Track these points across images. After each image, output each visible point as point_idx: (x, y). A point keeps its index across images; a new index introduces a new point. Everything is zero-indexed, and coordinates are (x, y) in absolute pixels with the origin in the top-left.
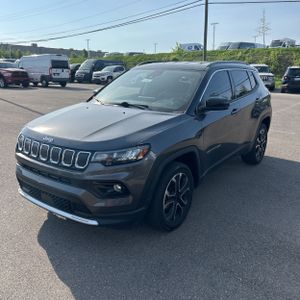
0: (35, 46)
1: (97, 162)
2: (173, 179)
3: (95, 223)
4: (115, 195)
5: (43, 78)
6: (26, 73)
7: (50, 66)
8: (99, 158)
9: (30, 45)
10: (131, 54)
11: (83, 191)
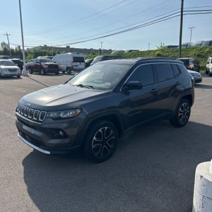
0: (68, 47)
1: (50, 118)
2: (100, 130)
3: (48, 153)
4: (60, 137)
5: (68, 68)
6: (57, 65)
7: (72, 60)
8: (51, 115)
9: (65, 47)
10: (130, 51)
11: (42, 134)
